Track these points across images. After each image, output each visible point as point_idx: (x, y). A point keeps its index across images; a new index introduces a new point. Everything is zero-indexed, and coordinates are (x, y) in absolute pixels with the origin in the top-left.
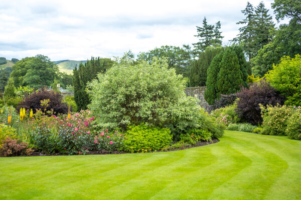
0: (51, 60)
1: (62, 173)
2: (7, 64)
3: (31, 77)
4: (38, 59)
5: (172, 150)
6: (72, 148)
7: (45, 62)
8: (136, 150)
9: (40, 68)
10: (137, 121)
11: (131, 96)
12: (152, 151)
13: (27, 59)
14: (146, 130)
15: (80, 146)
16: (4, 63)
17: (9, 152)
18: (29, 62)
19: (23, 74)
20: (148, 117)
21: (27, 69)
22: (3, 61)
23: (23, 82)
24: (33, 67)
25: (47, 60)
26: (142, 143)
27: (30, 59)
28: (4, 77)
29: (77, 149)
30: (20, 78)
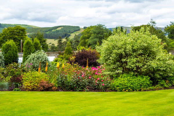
0: (107, 28)
1: (57, 101)
2: (81, 30)
3: (93, 40)
4: (98, 27)
5: (148, 90)
6: (79, 87)
7: (103, 29)
8: (121, 90)
9: (99, 33)
10: (127, 71)
11: (121, 54)
12: (134, 91)
13: (91, 27)
14: (131, 77)
15: (84, 86)
16: (79, 30)
17: (41, 88)
18: (92, 29)
19: (88, 38)
20: (134, 68)
21: (91, 34)
22: (78, 29)
23: (88, 43)
24: (95, 33)
25: (104, 28)
26: (126, 86)
27: (93, 27)
28: (77, 40)
29: (82, 88)
30: (87, 40)
